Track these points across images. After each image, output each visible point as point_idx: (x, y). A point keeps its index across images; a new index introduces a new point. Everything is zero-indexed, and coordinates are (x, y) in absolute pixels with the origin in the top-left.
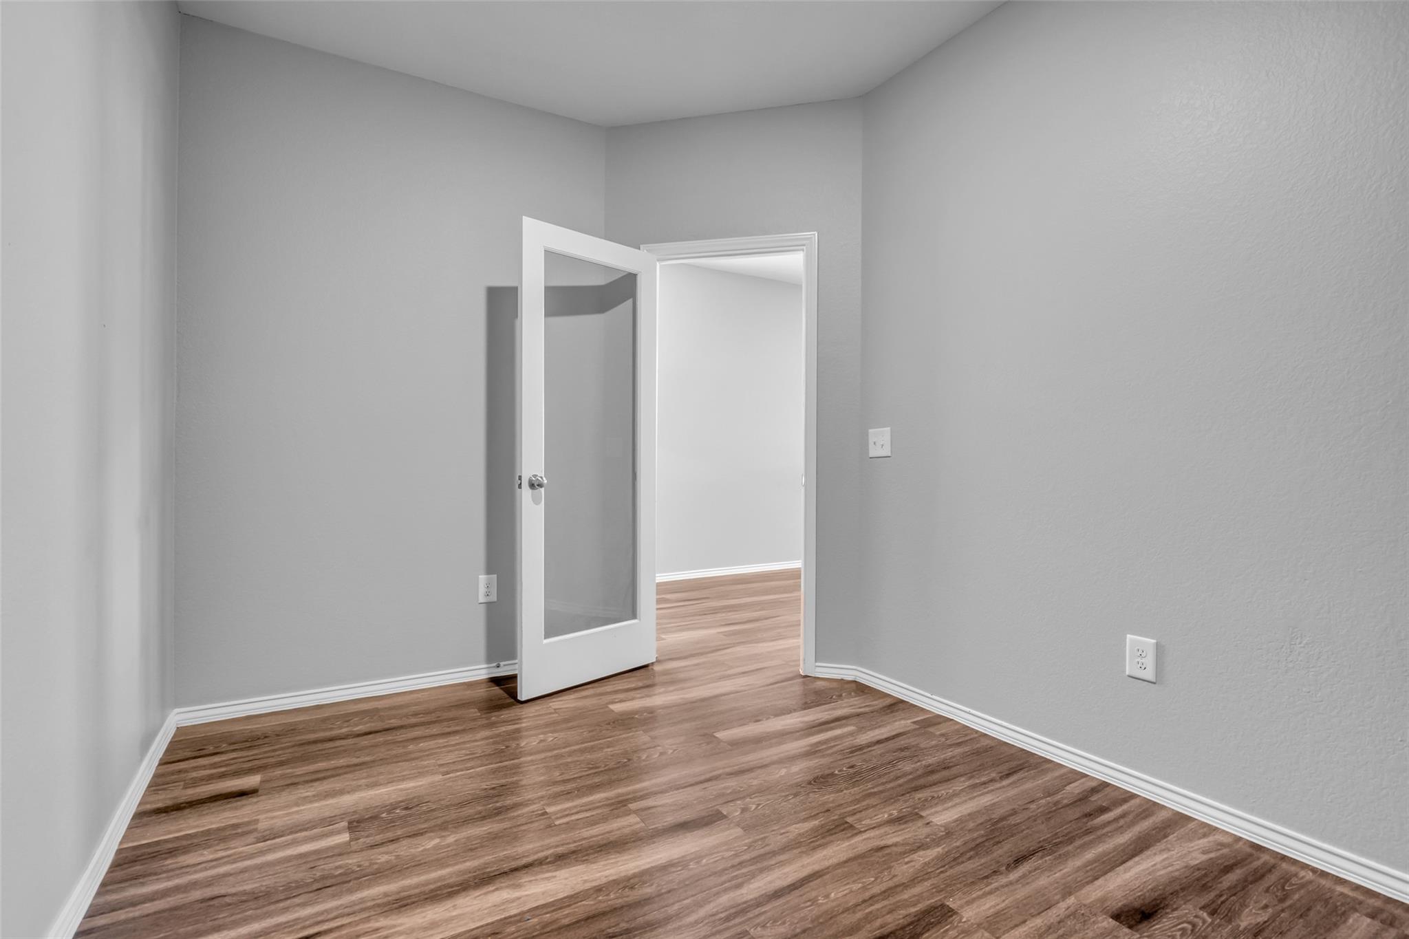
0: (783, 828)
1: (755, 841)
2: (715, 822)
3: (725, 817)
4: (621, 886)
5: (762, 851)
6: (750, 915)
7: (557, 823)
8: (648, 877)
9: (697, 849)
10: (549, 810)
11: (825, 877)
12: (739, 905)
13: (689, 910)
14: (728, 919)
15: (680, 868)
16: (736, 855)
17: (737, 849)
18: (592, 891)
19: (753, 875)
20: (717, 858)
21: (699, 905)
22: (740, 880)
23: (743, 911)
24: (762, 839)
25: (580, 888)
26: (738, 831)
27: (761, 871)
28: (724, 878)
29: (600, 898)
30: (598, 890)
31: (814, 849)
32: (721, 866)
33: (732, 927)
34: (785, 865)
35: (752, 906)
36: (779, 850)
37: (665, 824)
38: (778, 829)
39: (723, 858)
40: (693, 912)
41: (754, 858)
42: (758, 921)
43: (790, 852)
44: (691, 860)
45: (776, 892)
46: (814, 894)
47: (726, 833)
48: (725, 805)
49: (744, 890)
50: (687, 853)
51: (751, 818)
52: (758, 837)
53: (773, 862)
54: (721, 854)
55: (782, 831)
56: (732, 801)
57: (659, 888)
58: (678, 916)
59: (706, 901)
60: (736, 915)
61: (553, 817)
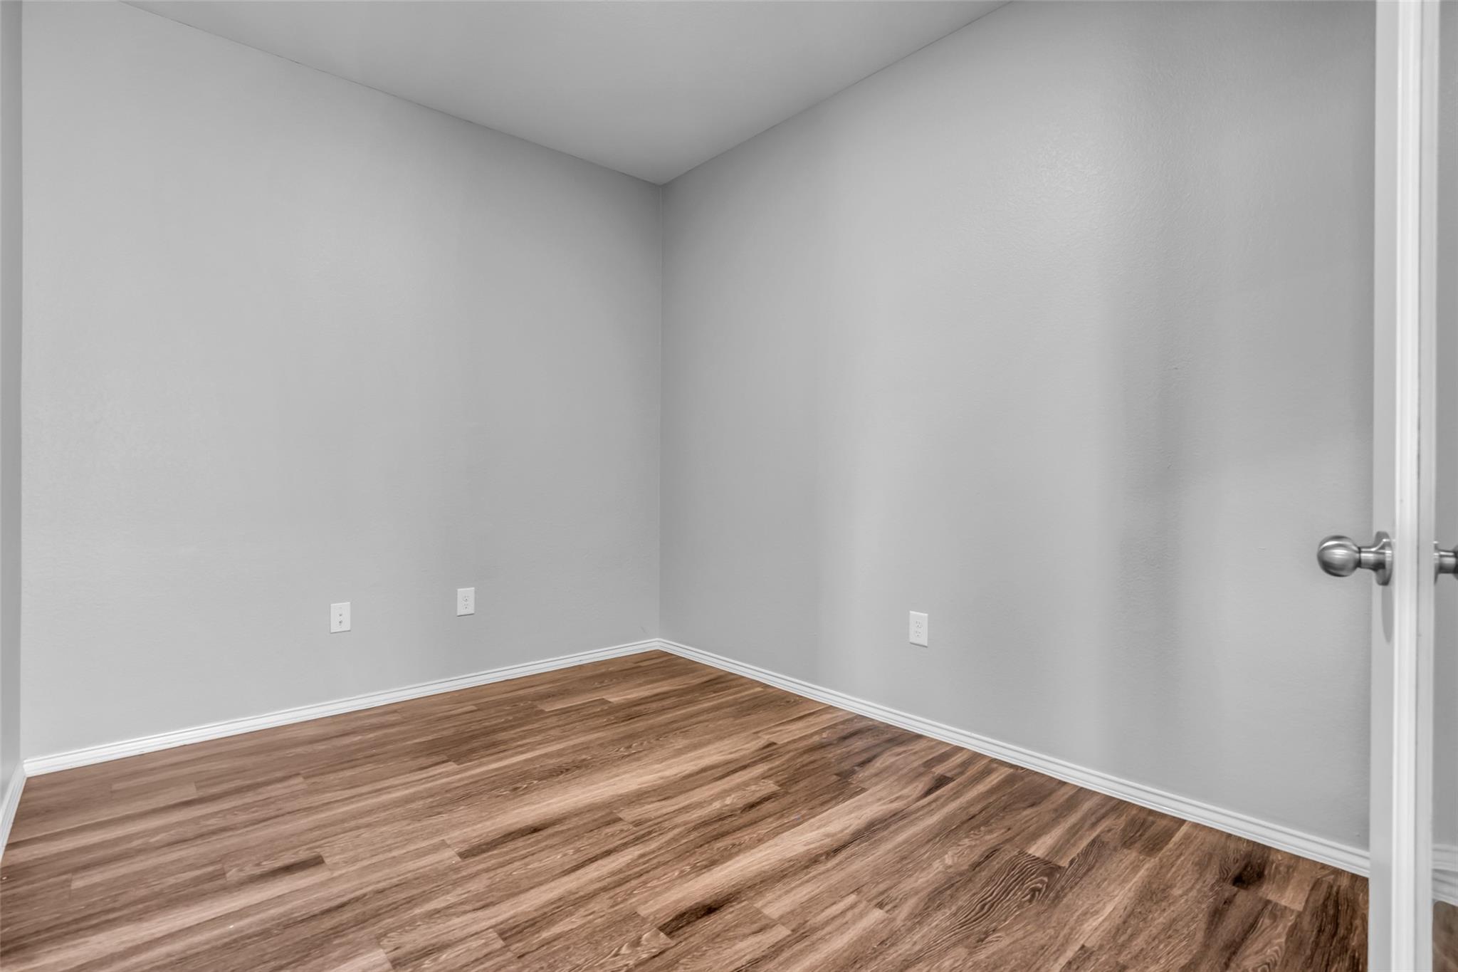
0: (589, 922)
1: (625, 900)
2: (672, 920)
3: (662, 929)
4: (743, 846)
5: (618, 890)
6: (633, 837)
7: (852, 898)
8: (725, 854)
9: (686, 885)
10: (878, 914)
11: (561, 871)
12: (641, 842)
13: (681, 835)
14: (650, 833)
15: (698, 865)
16: (645, 883)
17: (644, 890)
18: (766, 839)
19: (629, 866)
20: (664, 877)
21: (674, 839)
22: (641, 861)
23: (637, 839)
24: (617, 905)
25: (776, 840)
26: (643, 911)
27: (620, 871)
28: (655, 861)
29: (755, 835)
30: (760, 841)
31: (560, 899)
32: (659, 871)
33: (646, 828)
34: (596, 879)
35: (631, 843)
36: (599, 893)
37: (731, 909)
38: (595, 919)
39: (658, 878)
40: (678, 835)
41: (627, 882)
42: (626, 834)
43: (588, 892)
44: (689, 874)
45: (609, 854)
46: (575, 857)
47: (658, 907)
48: (664, 947)
49: (639, 852)
50: (696, 879)
51: (627, 931)
52: (621, 906)
53: (608, 880)
54: (662, 882)
55: (591, 917)
56: (654, 957)
57: (711, 847)
58: (689, 832)
59: (669, 843)
60: (643, 836)
61: (864, 903)
